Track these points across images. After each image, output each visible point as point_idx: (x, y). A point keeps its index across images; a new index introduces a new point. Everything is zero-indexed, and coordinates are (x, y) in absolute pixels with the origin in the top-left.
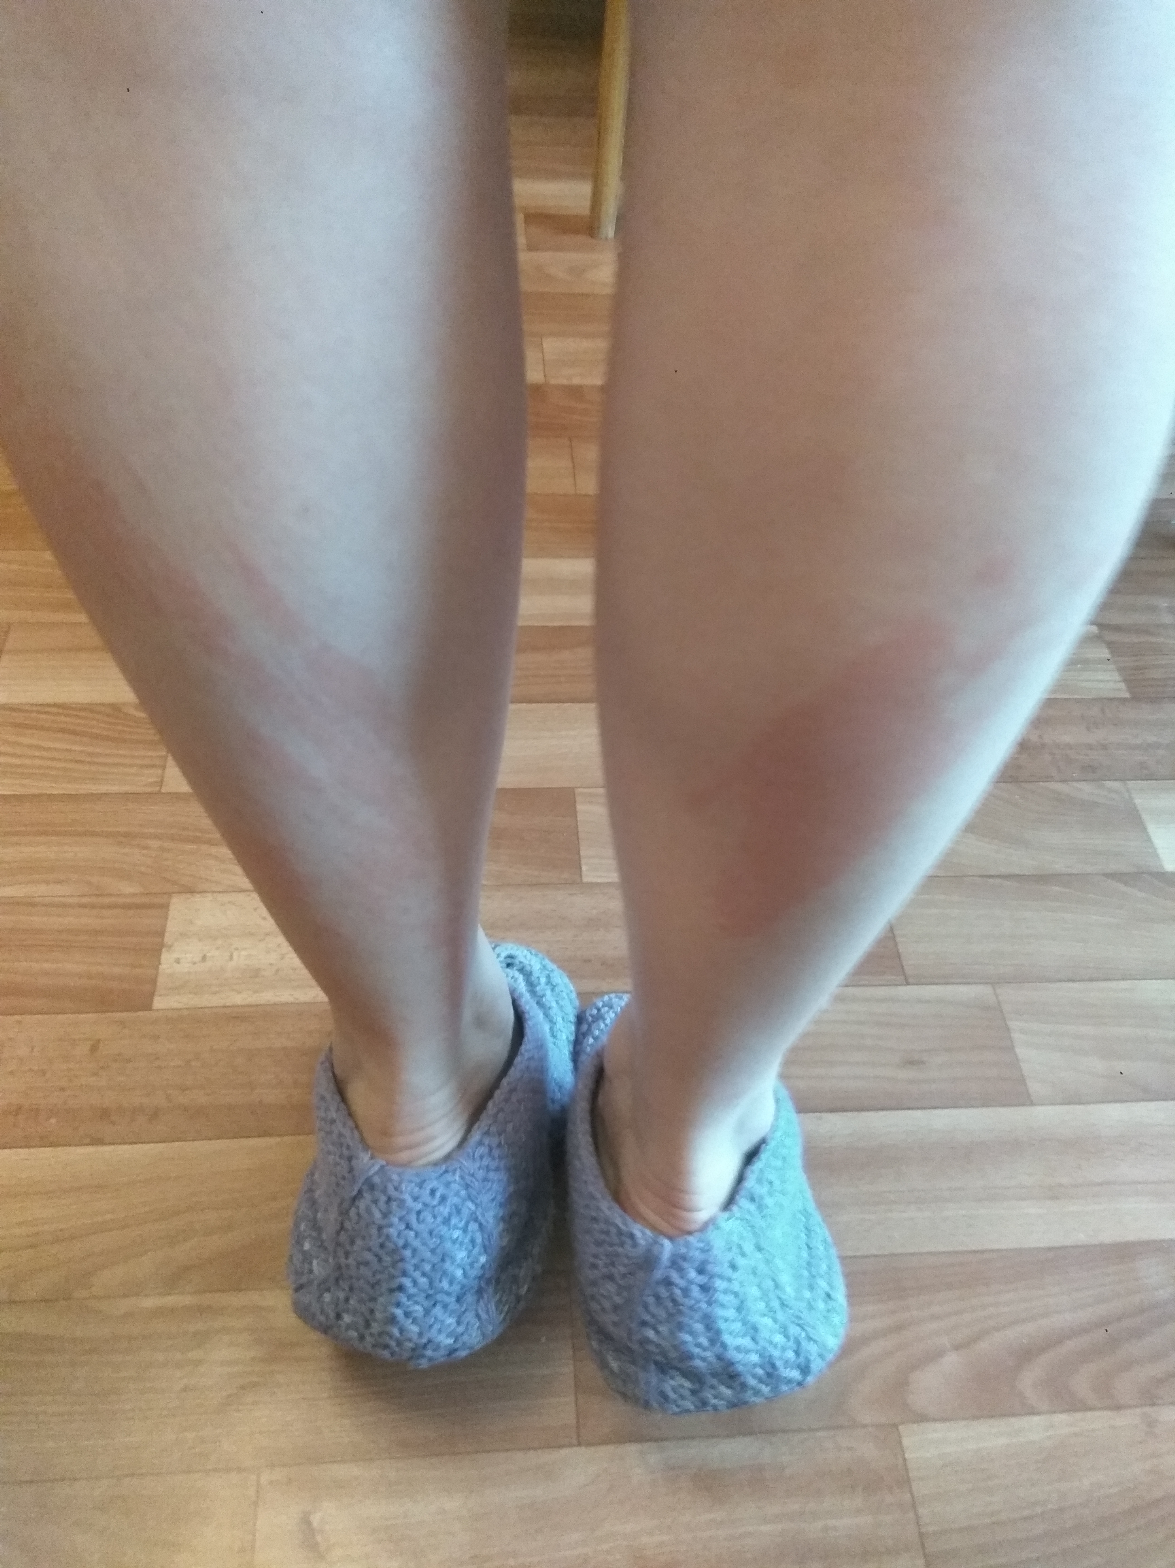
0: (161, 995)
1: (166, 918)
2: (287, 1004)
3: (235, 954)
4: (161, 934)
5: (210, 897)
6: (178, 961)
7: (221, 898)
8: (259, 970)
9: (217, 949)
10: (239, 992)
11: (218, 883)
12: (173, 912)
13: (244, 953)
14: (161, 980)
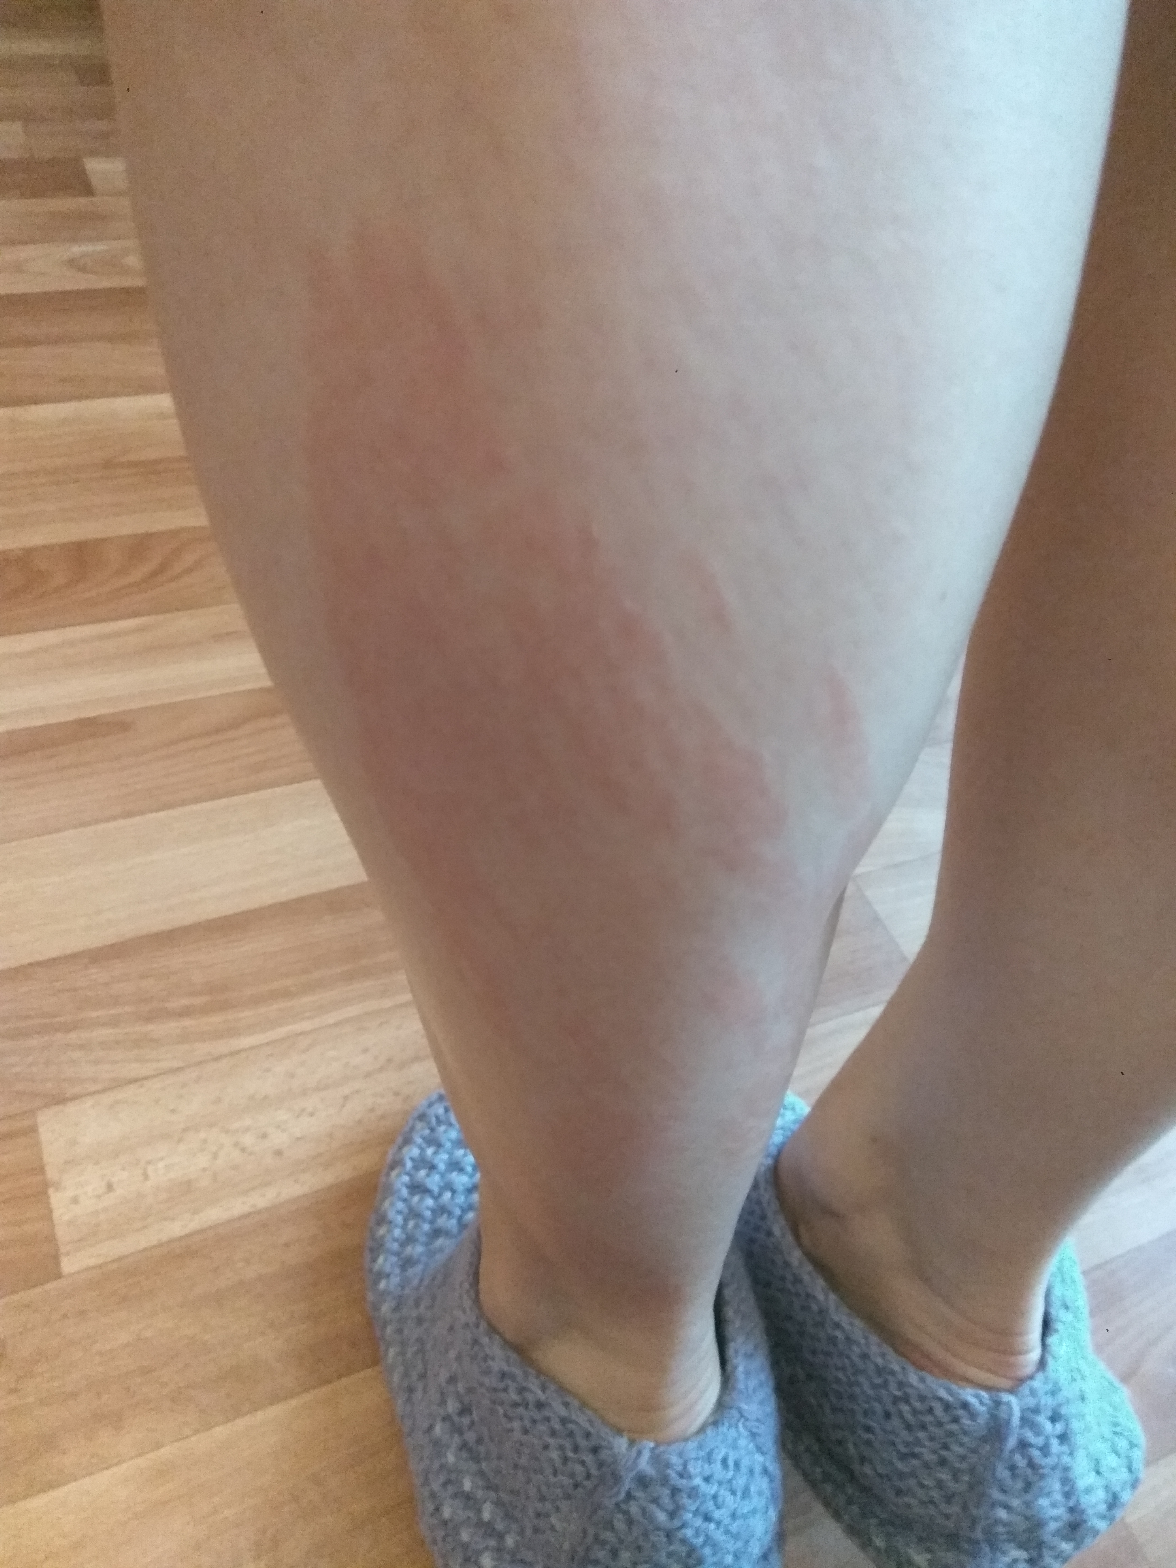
0: (68, 1254)
1: (38, 1144)
2: (243, 1217)
3: (150, 1169)
4: (40, 1170)
5: (89, 1102)
6: (75, 1200)
7: (107, 1098)
8: (189, 1182)
9: (123, 1169)
10: (173, 1219)
11: (95, 1080)
12: (44, 1135)
13: (161, 1165)
14: (62, 1234)
